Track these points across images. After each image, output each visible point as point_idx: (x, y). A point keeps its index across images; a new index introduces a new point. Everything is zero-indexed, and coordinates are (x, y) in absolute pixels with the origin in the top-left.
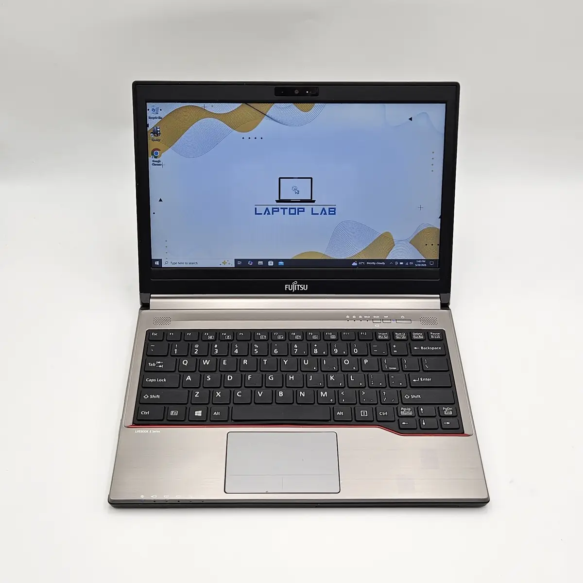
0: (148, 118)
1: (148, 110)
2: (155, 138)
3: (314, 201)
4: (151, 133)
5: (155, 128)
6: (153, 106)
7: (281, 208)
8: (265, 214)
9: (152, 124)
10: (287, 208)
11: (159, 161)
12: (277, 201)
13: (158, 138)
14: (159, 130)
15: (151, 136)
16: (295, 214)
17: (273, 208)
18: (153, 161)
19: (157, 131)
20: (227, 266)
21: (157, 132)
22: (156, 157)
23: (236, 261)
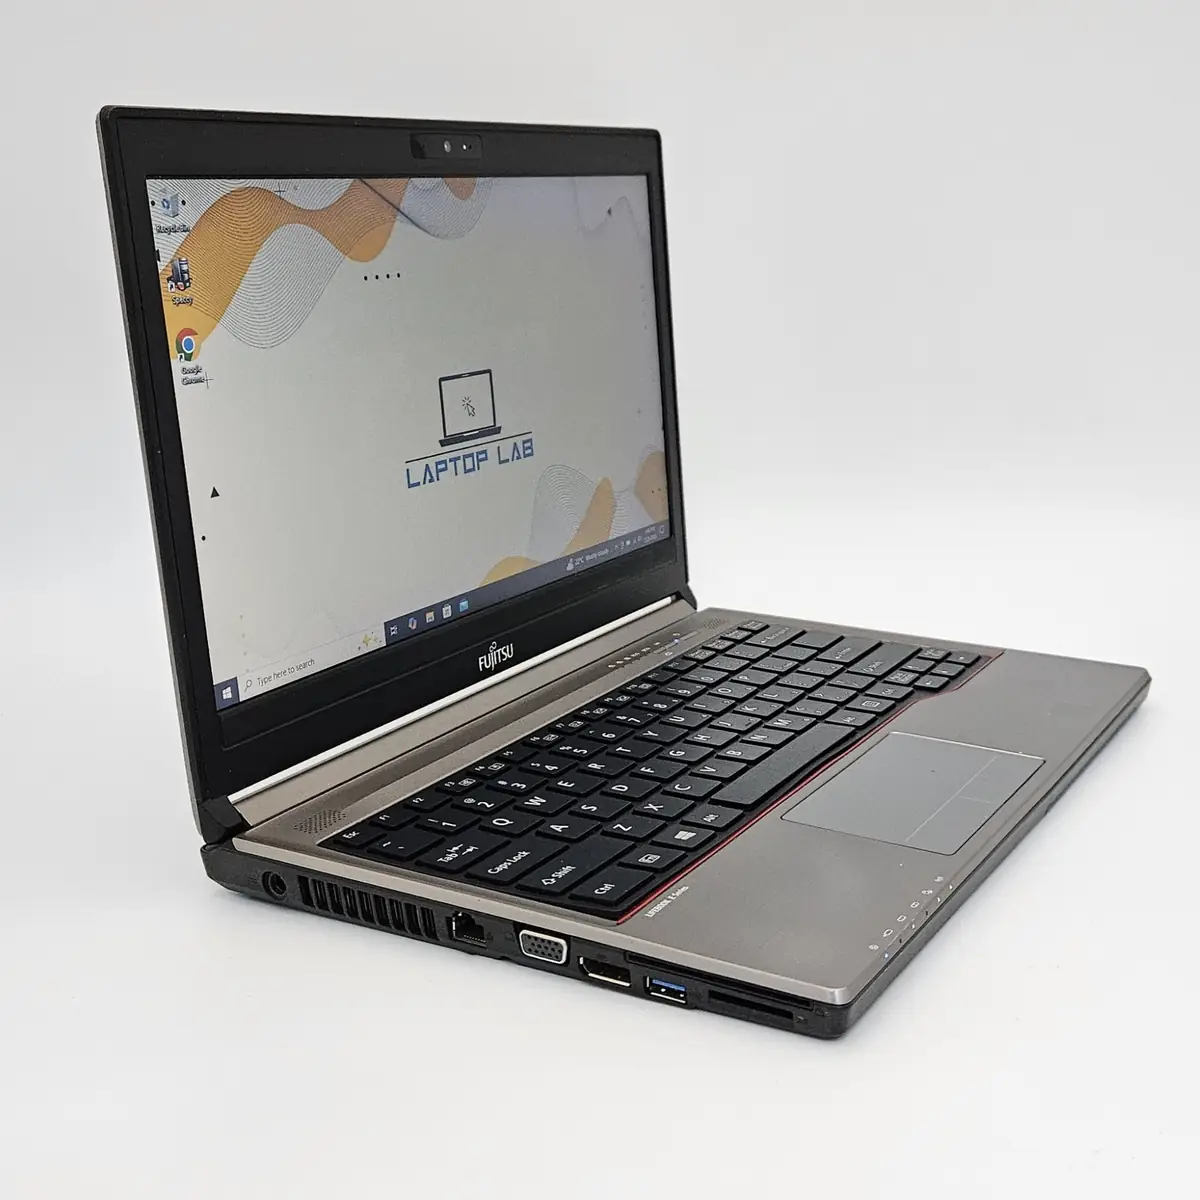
0: (155, 231)
1: (153, 203)
2: (181, 295)
3: (498, 430)
4: (169, 279)
5: (177, 263)
6: (164, 191)
7: (451, 460)
8: (424, 483)
9: (167, 247)
10: (459, 458)
11: (198, 370)
12: (443, 443)
13: (187, 294)
14: (185, 267)
15: (168, 290)
16: (473, 469)
17: (437, 464)
18: (184, 371)
19: (183, 272)
20: (373, 646)
21: (183, 277)
22: (188, 358)
23: (388, 625)
